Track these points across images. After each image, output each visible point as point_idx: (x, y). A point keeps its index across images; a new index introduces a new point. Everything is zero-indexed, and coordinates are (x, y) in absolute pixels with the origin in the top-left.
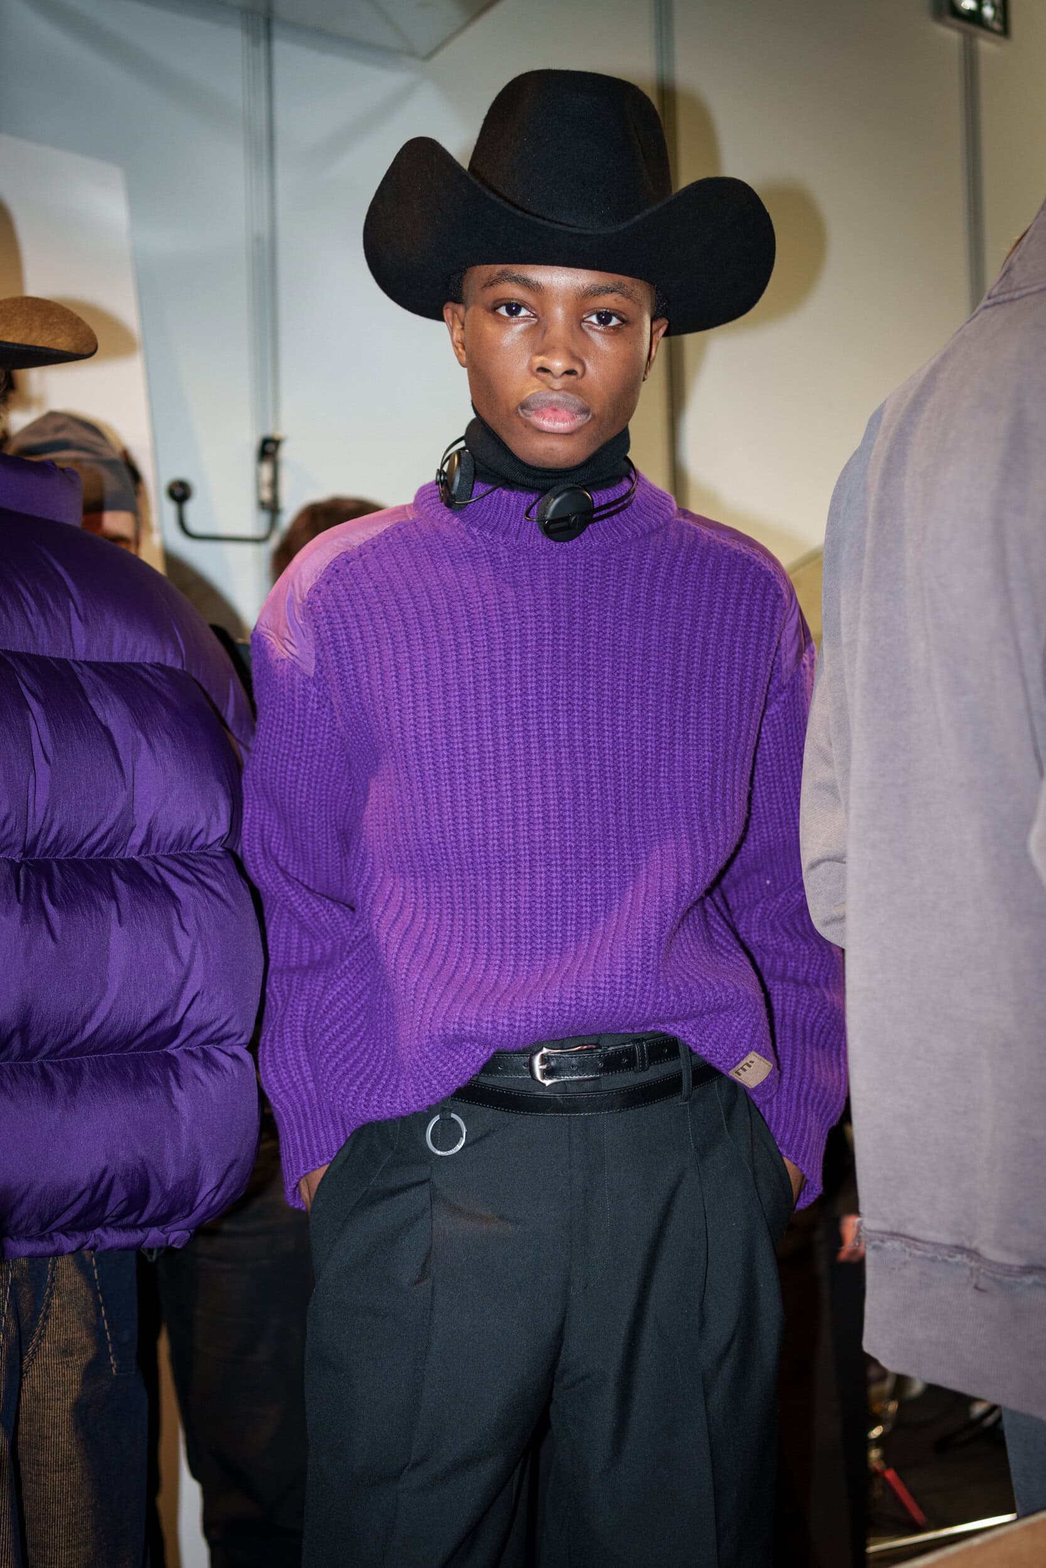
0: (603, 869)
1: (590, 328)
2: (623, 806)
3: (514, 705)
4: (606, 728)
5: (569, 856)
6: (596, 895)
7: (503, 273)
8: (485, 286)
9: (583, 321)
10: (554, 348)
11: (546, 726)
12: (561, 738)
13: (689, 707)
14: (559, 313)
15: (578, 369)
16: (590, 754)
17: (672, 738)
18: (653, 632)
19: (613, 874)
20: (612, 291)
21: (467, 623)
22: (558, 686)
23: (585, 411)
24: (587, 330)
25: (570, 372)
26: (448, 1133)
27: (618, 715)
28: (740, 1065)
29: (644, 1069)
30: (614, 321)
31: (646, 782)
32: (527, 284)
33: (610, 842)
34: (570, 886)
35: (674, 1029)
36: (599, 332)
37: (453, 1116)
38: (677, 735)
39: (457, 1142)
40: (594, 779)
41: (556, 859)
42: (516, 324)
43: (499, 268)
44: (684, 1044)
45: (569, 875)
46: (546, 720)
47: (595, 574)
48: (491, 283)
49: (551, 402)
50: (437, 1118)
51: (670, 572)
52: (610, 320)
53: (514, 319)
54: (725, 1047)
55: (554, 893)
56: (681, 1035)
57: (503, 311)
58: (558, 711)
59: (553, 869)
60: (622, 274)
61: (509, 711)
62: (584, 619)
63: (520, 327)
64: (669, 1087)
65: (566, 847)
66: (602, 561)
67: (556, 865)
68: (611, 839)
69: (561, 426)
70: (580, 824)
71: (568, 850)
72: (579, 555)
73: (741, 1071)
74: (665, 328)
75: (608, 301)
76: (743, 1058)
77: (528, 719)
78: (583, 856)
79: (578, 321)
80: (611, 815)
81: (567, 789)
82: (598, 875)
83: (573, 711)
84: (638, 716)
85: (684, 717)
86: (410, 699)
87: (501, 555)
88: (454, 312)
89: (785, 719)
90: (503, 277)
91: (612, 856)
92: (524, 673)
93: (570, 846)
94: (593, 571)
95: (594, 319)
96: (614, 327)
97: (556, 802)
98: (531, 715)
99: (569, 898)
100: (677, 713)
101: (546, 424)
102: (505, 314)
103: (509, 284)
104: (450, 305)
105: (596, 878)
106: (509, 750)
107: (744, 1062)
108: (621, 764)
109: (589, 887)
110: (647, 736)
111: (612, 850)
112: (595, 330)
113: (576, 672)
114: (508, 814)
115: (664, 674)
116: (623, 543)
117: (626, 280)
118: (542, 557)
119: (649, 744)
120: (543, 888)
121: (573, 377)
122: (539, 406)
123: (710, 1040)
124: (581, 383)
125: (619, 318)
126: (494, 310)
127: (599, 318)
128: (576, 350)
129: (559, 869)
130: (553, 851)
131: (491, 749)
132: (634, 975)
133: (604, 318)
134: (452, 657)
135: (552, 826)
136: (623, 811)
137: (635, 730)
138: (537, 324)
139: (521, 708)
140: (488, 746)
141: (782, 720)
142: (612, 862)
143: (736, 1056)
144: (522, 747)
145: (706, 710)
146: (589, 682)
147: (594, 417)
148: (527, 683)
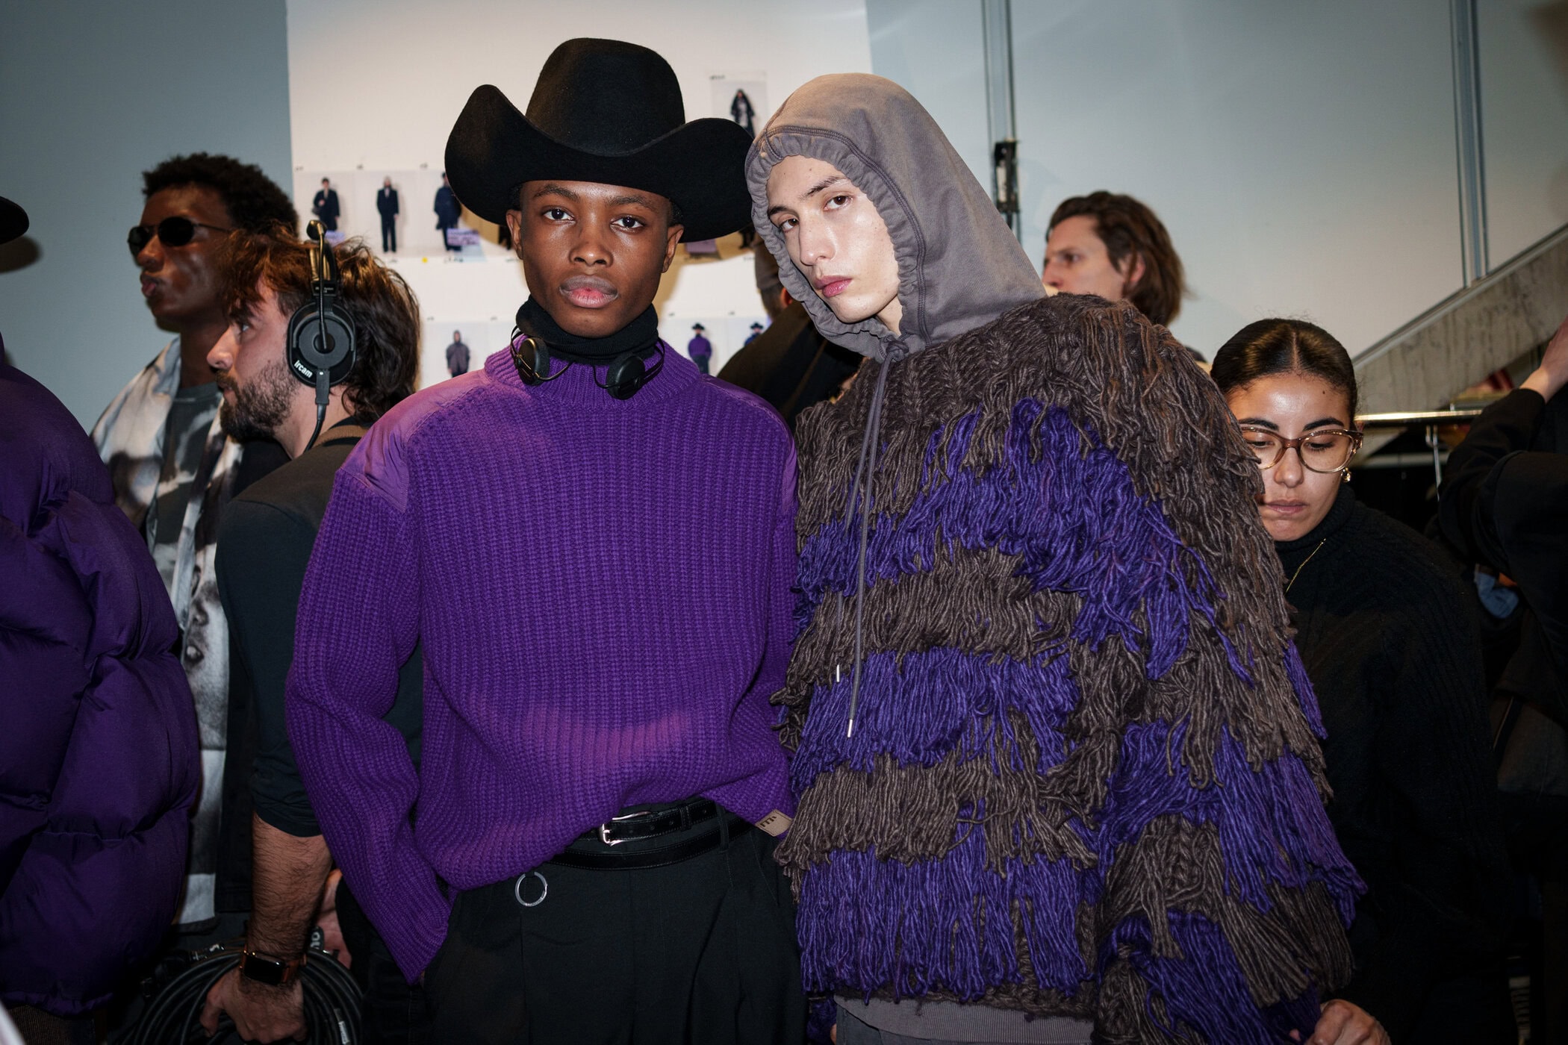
0: (651, 669)
1: (617, 229)
2: (665, 616)
3: (576, 537)
4: (648, 555)
5: (624, 659)
6: (647, 690)
7: (548, 186)
8: (536, 196)
9: (611, 223)
10: (587, 243)
11: (602, 554)
12: (615, 563)
13: (713, 535)
14: (593, 217)
15: (607, 259)
16: (637, 576)
17: (700, 560)
18: (683, 476)
19: (660, 673)
20: (634, 201)
21: (537, 471)
22: (610, 522)
23: (613, 292)
24: (615, 231)
25: (600, 262)
26: (531, 890)
27: (657, 544)
28: (764, 819)
29: (688, 828)
30: (636, 225)
31: (682, 597)
32: (566, 194)
33: (656, 647)
34: (627, 683)
35: (712, 795)
36: (624, 232)
37: (536, 874)
38: (704, 558)
39: (540, 894)
40: (641, 597)
41: (615, 662)
42: (558, 225)
43: (546, 183)
44: (719, 805)
45: (625, 674)
46: (602, 549)
47: (636, 429)
48: (540, 194)
49: (585, 284)
50: (524, 876)
51: (695, 426)
52: (633, 224)
53: (558, 222)
54: (752, 805)
55: (615, 689)
56: (715, 798)
57: (549, 216)
58: (611, 541)
59: (613, 669)
60: (641, 189)
61: (573, 542)
62: (628, 466)
63: (564, 227)
64: (711, 841)
65: (622, 652)
66: (641, 419)
67: (615, 667)
68: (657, 644)
69: (593, 302)
70: (633, 632)
71: (624, 654)
72: (623, 414)
73: (765, 824)
74: (682, 232)
75: (630, 209)
76: (767, 814)
77: (588, 548)
78: (636, 659)
79: (607, 224)
80: (656, 625)
81: (621, 605)
82: (648, 673)
83: (623, 541)
84: (672, 545)
85: (709, 543)
86: (494, 534)
87: (562, 413)
88: (514, 217)
89: (783, 544)
90: (549, 190)
91: (658, 658)
92: (583, 511)
93: (626, 651)
94: (634, 427)
95: (620, 222)
96: (636, 228)
97: (613, 615)
98: (590, 545)
99: (627, 693)
100: (704, 540)
101: (582, 300)
102: (552, 218)
103: (553, 195)
104: (511, 211)
105: (646, 676)
106: (574, 574)
107: (767, 817)
108: (662, 583)
109: (642, 684)
110: (680, 560)
111: (658, 653)
112: (621, 231)
113: (623, 510)
114: (575, 627)
115: (692, 510)
116: (657, 403)
117: (645, 194)
118: (594, 415)
119: (682, 566)
120: (606, 685)
121: (603, 266)
122: (575, 287)
123: (740, 801)
124: (609, 270)
125: (639, 222)
126: (542, 214)
127: (625, 222)
128: (606, 246)
129: (618, 669)
130: (612, 655)
131: (560, 573)
132: (688, 751)
133: (629, 222)
134: (526, 499)
135: (611, 635)
136: (665, 621)
137: (670, 556)
138: (575, 225)
139: (582, 539)
140: (558, 571)
141: (779, 545)
142: (658, 663)
143: (763, 813)
144: (584, 571)
145: (726, 537)
146: (633, 518)
147: (620, 296)
148: (586, 519)
